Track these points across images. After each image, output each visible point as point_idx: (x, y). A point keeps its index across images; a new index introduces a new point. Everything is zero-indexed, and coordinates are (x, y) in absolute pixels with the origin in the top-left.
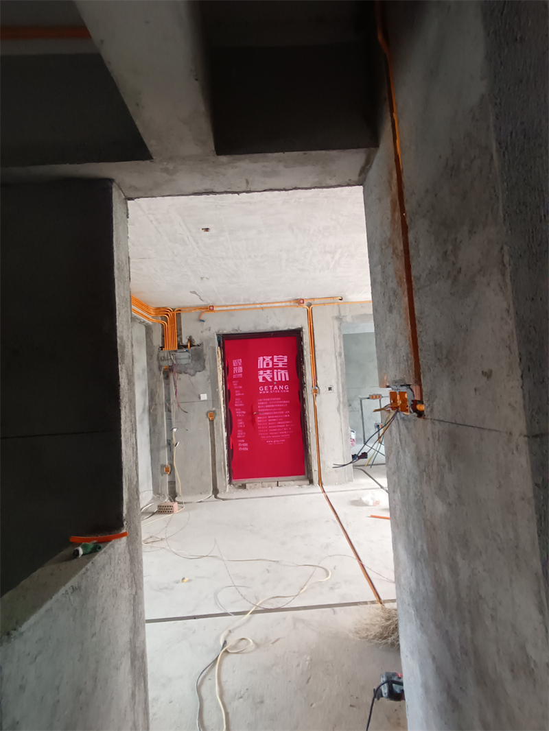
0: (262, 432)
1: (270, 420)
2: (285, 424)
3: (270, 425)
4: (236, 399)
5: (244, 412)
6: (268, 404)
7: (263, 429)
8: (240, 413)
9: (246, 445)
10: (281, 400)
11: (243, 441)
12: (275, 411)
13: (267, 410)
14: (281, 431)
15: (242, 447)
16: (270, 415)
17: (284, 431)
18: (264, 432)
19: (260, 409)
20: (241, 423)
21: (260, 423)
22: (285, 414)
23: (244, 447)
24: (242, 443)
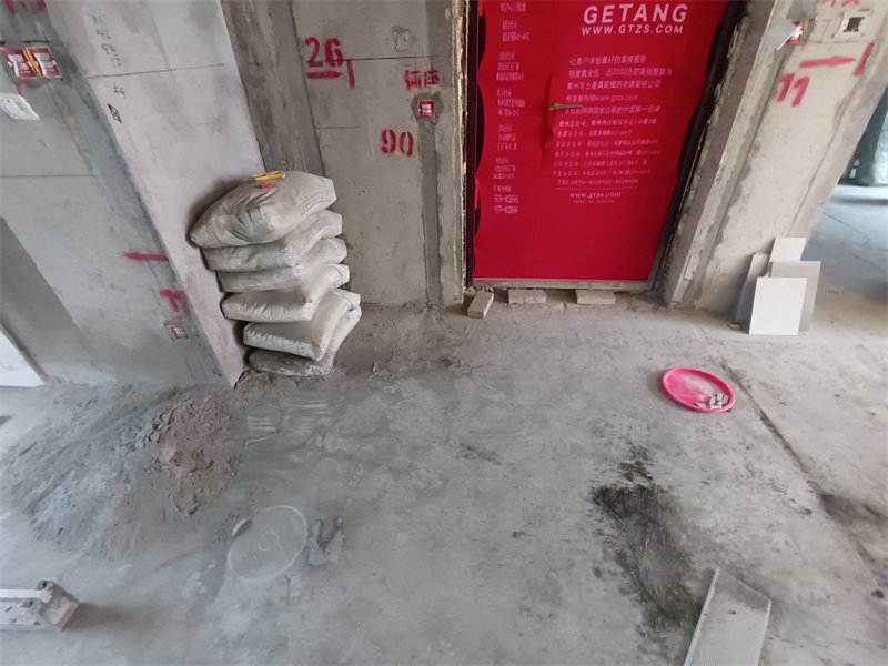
0: (562, 169)
1: (593, 133)
2: (635, 148)
3: (591, 149)
4: (503, 56)
5: (521, 103)
6: (603, 78)
7: (569, 159)
8: (507, 104)
9: (515, 199)
10: (647, 65)
11: (507, 188)
12: (617, 104)
13: (593, 98)
14: (618, 168)
15: (504, 204)
16: (597, 117)
17: (625, 167)
18: (568, 169)
19: (573, 92)
20: (507, 137)
21: (562, 139)
22: (643, 115)
23: (507, 203)
24: (504, 194)
